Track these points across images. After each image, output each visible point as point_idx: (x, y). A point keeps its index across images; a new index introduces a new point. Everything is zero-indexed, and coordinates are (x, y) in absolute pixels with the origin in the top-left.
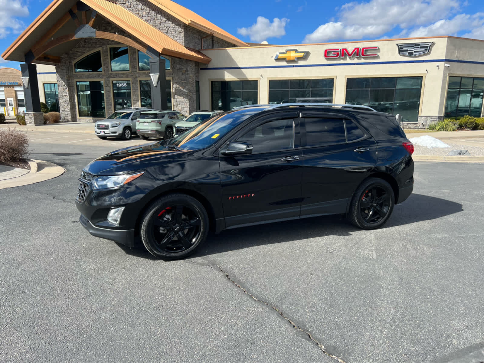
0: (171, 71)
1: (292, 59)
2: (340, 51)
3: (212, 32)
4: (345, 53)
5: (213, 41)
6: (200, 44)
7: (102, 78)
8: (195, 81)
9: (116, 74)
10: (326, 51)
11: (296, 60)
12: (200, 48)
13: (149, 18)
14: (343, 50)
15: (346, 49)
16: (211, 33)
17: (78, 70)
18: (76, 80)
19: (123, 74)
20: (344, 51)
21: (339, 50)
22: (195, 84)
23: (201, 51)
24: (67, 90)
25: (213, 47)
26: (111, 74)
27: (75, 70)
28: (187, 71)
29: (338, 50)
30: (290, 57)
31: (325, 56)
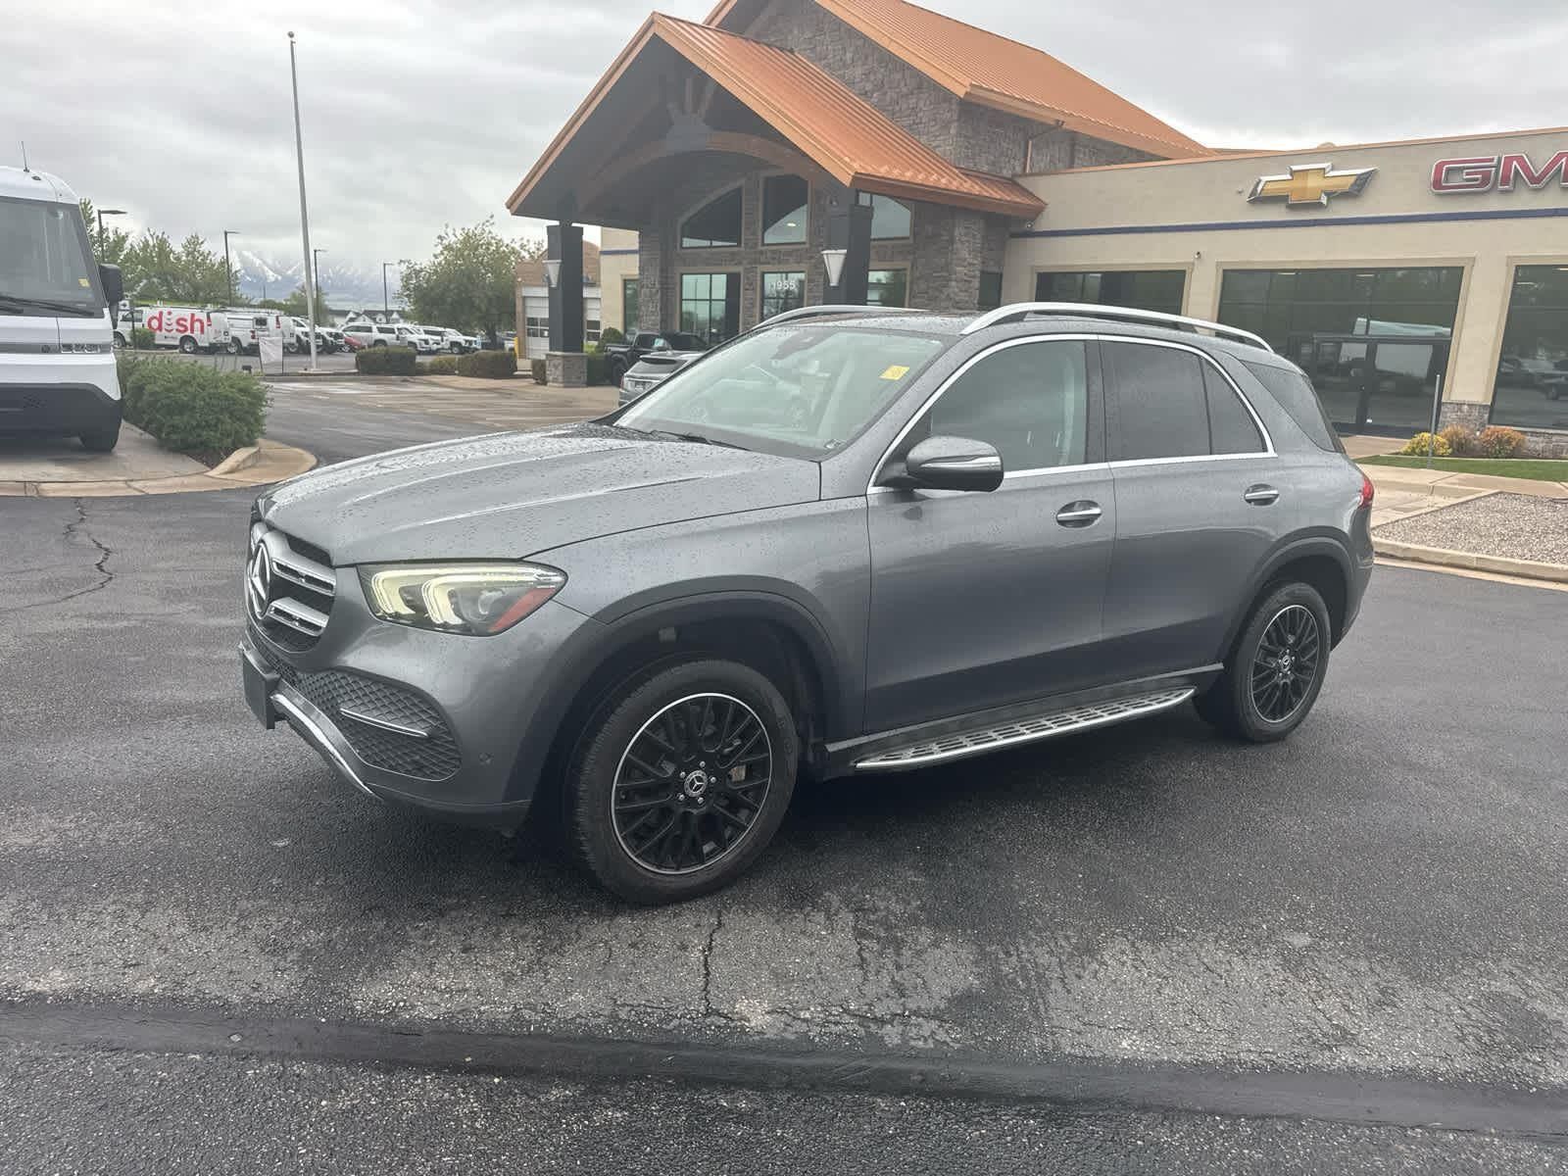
0: (911, 241)
1: (1309, 198)
2: (1497, 167)
3: (1062, 118)
4: (1517, 172)
5: (1073, 146)
6: (1020, 155)
7: (740, 263)
8: (978, 273)
9: (774, 252)
10: (1439, 167)
11: (1324, 200)
12: (1018, 169)
13: (869, 87)
14: (1509, 160)
15: (1520, 160)
16: (1058, 121)
17: (688, 242)
18: (682, 269)
19: (789, 253)
20: (1515, 163)
21: (1495, 162)
22: (976, 283)
23: (1020, 181)
24: (658, 296)
25: (1071, 165)
26: (761, 253)
27: (682, 241)
28: (952, 241)
29: (1492, 160)
30: (1305, 189)
31: (1437, 184)
